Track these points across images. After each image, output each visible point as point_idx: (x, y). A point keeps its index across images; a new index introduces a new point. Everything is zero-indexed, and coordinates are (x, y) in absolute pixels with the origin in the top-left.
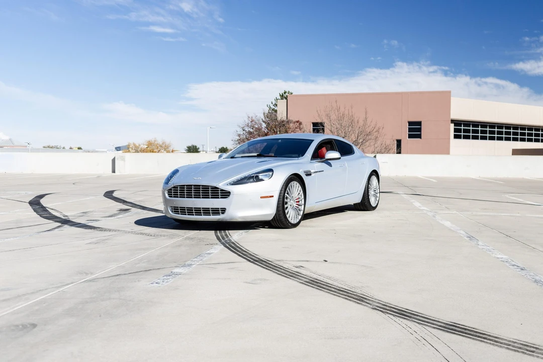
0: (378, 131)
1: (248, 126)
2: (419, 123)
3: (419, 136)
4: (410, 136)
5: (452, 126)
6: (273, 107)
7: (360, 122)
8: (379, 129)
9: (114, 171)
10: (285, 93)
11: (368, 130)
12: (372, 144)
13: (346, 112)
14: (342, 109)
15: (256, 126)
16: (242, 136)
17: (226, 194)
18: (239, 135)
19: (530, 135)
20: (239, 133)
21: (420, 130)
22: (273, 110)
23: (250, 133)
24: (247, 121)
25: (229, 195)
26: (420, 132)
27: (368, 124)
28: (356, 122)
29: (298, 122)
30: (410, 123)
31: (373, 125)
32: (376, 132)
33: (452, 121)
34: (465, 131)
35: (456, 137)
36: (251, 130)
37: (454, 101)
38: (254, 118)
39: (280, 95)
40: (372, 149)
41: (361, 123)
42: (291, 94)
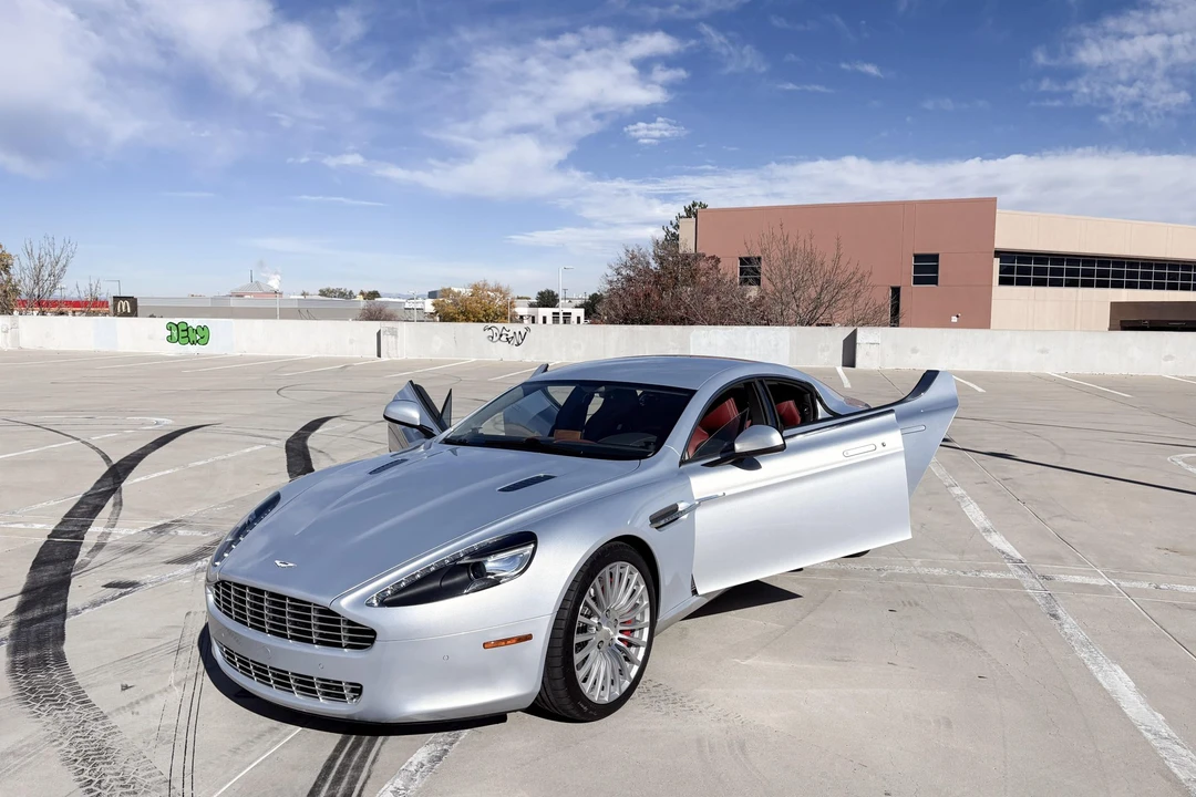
0: (860, 280)
1: (626, 266)
2: (935, 258)
3: (934, 281)
4: (917, 281)
5: (997, 262)
6: (673, 231)
7: (826, 265)
8: (863, 276)
9: (379, 355)
10: (694, 205)
11: (841, 279)
12: (848, 304)
13: (801, 245)
14: (791, 242)
15: (640, 266)
16: (614, 285)
17: (363, 637)
18: (611, 282)
19: (1158, 276)
20: (610, 278)
21: (935, 269)
22: (674, 234)
23: (629, 279)
24: (625, 258)
25: (372, 641)
26: (937, 273)
27: (842, 268)
28: (819, 264)
29: (713, 257)
30: (918, 258)
31: (851, 269)
32: (857, 282)
33: (998, 253)
34: (1021, 270)
35: (1003, 281)
36: (632, 274)
37: (1002, 217)
38: (636, 253)
39: (686, 210)
40: (847, 314)
41: (828, 265)
42: (705, 207)
